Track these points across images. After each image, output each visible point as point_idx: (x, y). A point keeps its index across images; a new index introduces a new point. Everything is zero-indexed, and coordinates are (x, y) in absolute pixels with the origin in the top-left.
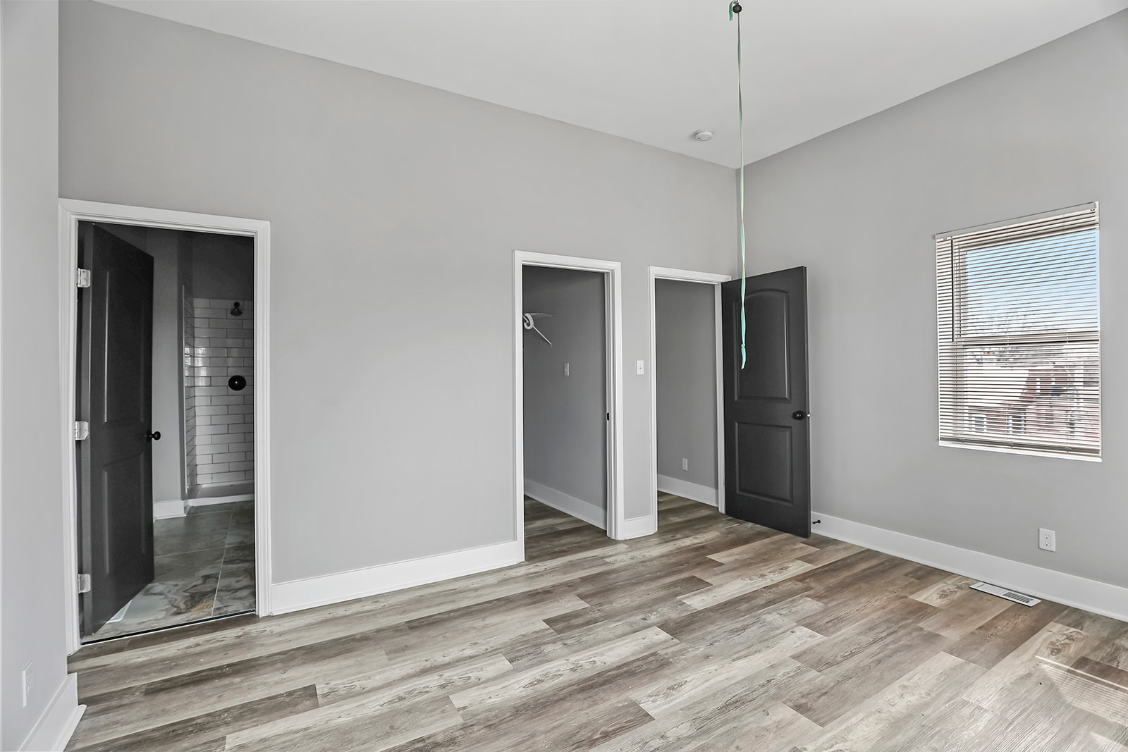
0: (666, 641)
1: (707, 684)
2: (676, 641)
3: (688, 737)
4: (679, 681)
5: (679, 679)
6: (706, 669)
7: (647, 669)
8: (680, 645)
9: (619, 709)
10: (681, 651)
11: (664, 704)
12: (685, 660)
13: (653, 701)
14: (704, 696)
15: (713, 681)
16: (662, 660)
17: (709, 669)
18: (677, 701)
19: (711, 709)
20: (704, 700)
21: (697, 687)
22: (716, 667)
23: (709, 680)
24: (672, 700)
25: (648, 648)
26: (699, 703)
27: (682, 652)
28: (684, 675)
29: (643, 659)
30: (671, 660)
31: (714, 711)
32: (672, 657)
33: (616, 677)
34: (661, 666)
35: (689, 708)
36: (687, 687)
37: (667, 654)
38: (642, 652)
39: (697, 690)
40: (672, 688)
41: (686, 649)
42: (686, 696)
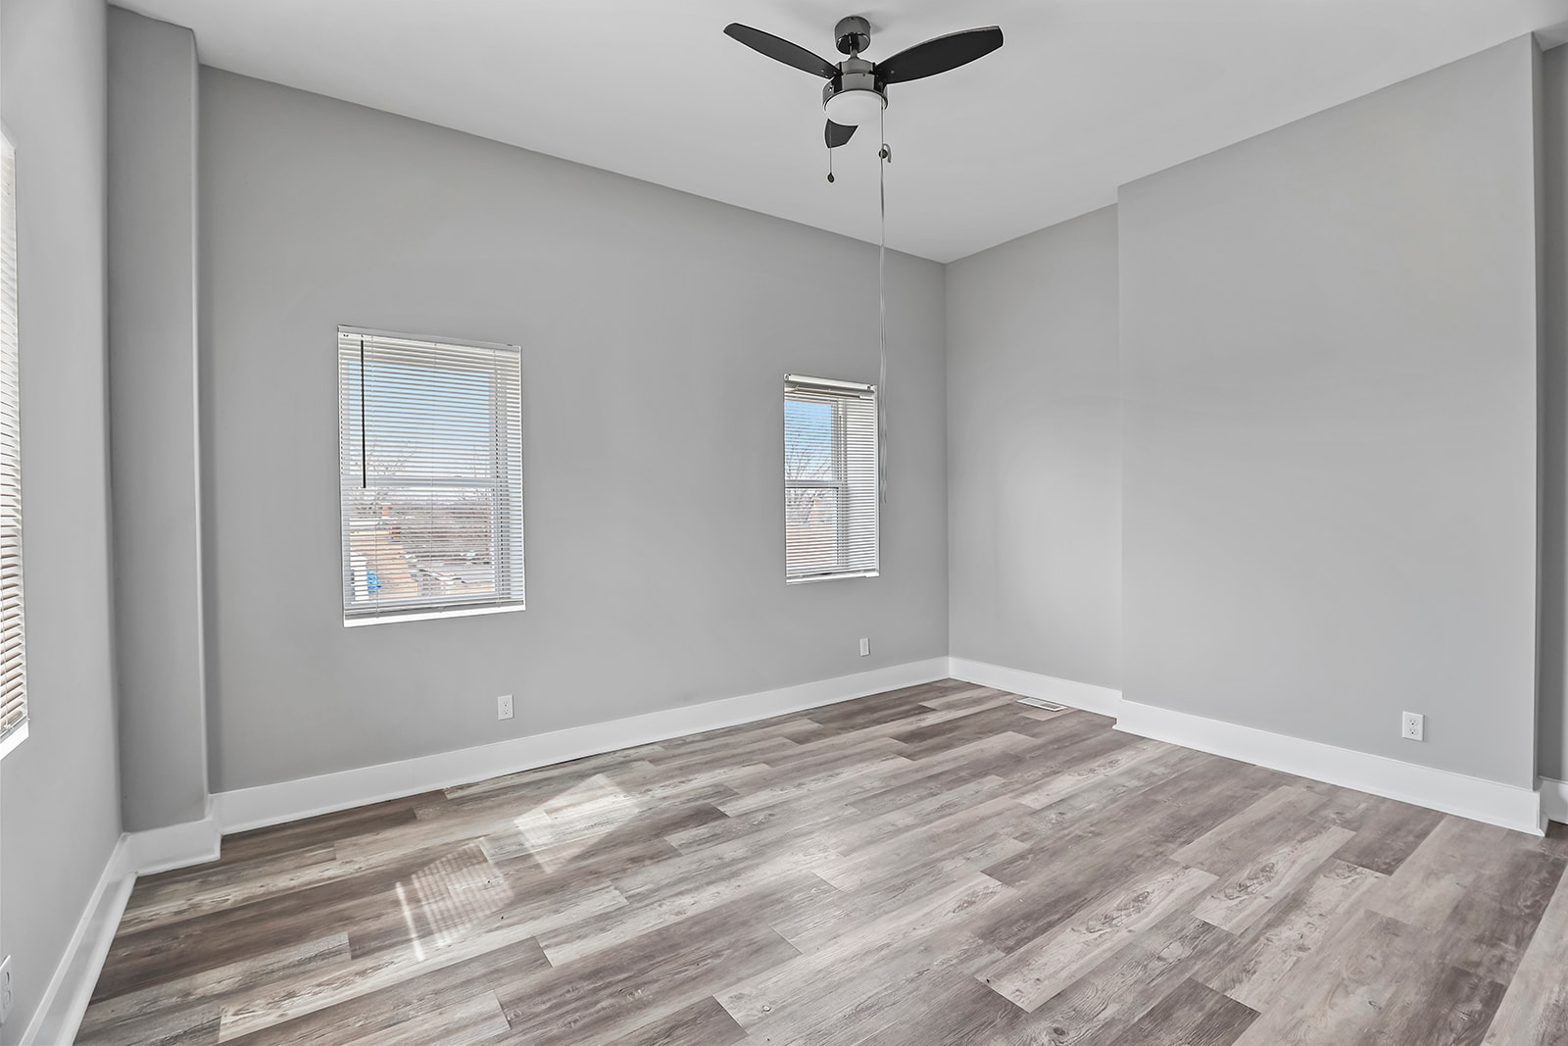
0: (999, 976)
1: (927, 909)
2: (982, 979)
3: (945, 860)
4: (963, 911)
5: (963, 915)
6: (928, 930)
7: (1010, 926)
8: (973, 969)
9: (1022, 878)
10: (969, 959)
11: (975, 885)
12: (960, 943)
13: (987, 887)
14: (930, 896)
15: (920, 914)
16: (994, 941)
17: (923, 931)
18: (960, 890)
19: (922, 883)
20: (930, 893)
21: (940, 906)
22: (914, 933)
23: (925, 915)
24: (967, 890)
25: (1023, 961)
26: (936, 889)
27: (967, 957)
28: (958, 920)
29: (1022, 940)
30: (981, 941)
31: (919, 883)
32: (979, 946)
33: (1046, 912)
34: (992, 932)
35: (947, 884)
36: (952, 905)
37: (990, 952)
38: (1028, 952)
39: (940, 902)
40: (971, 903)
41: (962, 962)
42: (952, 895)
